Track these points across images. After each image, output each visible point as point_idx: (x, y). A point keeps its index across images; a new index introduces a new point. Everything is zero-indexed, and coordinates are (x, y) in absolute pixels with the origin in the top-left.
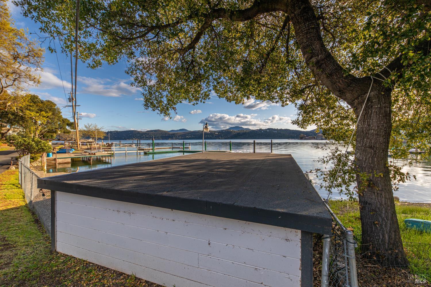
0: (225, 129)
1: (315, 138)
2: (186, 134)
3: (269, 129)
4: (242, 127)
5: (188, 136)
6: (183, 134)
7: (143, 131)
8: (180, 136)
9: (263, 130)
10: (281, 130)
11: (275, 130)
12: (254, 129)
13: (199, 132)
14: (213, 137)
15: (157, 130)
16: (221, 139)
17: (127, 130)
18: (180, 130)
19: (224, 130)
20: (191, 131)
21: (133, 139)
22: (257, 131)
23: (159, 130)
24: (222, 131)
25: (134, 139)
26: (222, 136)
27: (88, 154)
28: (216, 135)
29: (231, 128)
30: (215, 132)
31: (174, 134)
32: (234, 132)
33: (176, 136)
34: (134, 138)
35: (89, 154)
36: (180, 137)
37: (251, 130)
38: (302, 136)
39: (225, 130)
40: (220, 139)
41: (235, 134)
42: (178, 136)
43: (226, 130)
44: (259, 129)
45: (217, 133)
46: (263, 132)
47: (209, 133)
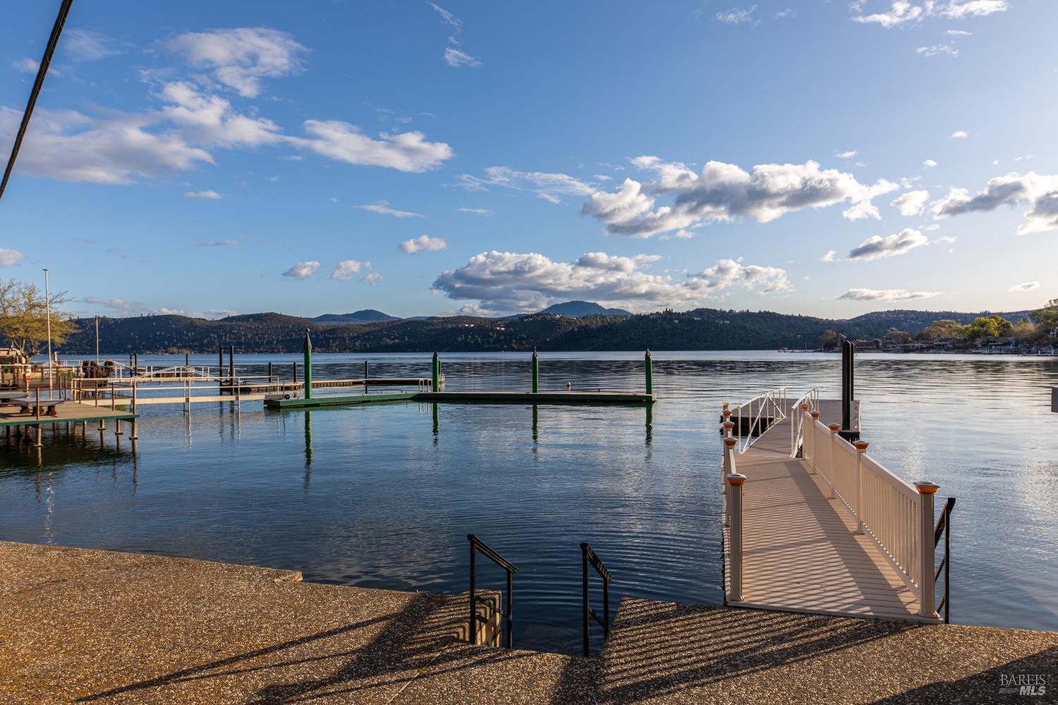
0: (534, 311)
1: (878, 346)
2: (381, 330)
3: (699, 312)
4: (595, 304)
5: (388, 336)
6: (367, 329)
7: (209, 318)
8: (358, 337)
9: (678, 314)
10: (746, 315)
11: (722, 315)
12: (644, 312)
13: (429, 324)
14: (488, 342)
15: (267, 315)
16: (518, 350)
17: (145, 315)
18: (359, 315)
19: (527, 317)
20: (400, 320)
21: (171, 349)
22: (654, 321)
23: (272, 316)
24: (522, 318)
25: (175, 350)
26: (521, 338)
27: (18, 409)
28: (499, 333)
29: (555, 307)
30: (494, 322)
31: (333, 331)
32: (569, 323)
33: (344, 339)
34: (174, 345)
35: (24, 408)
36: (357, 344)
37: (632, 316)
38: (830, 338)
39: (531, 316)
40: (512, 350)
41: (572, 331)
42: (351, 338)
43: (538, 315)
44: (661, 310)
45: (503, 329)
46: (676, 321)
47: (472, 325)
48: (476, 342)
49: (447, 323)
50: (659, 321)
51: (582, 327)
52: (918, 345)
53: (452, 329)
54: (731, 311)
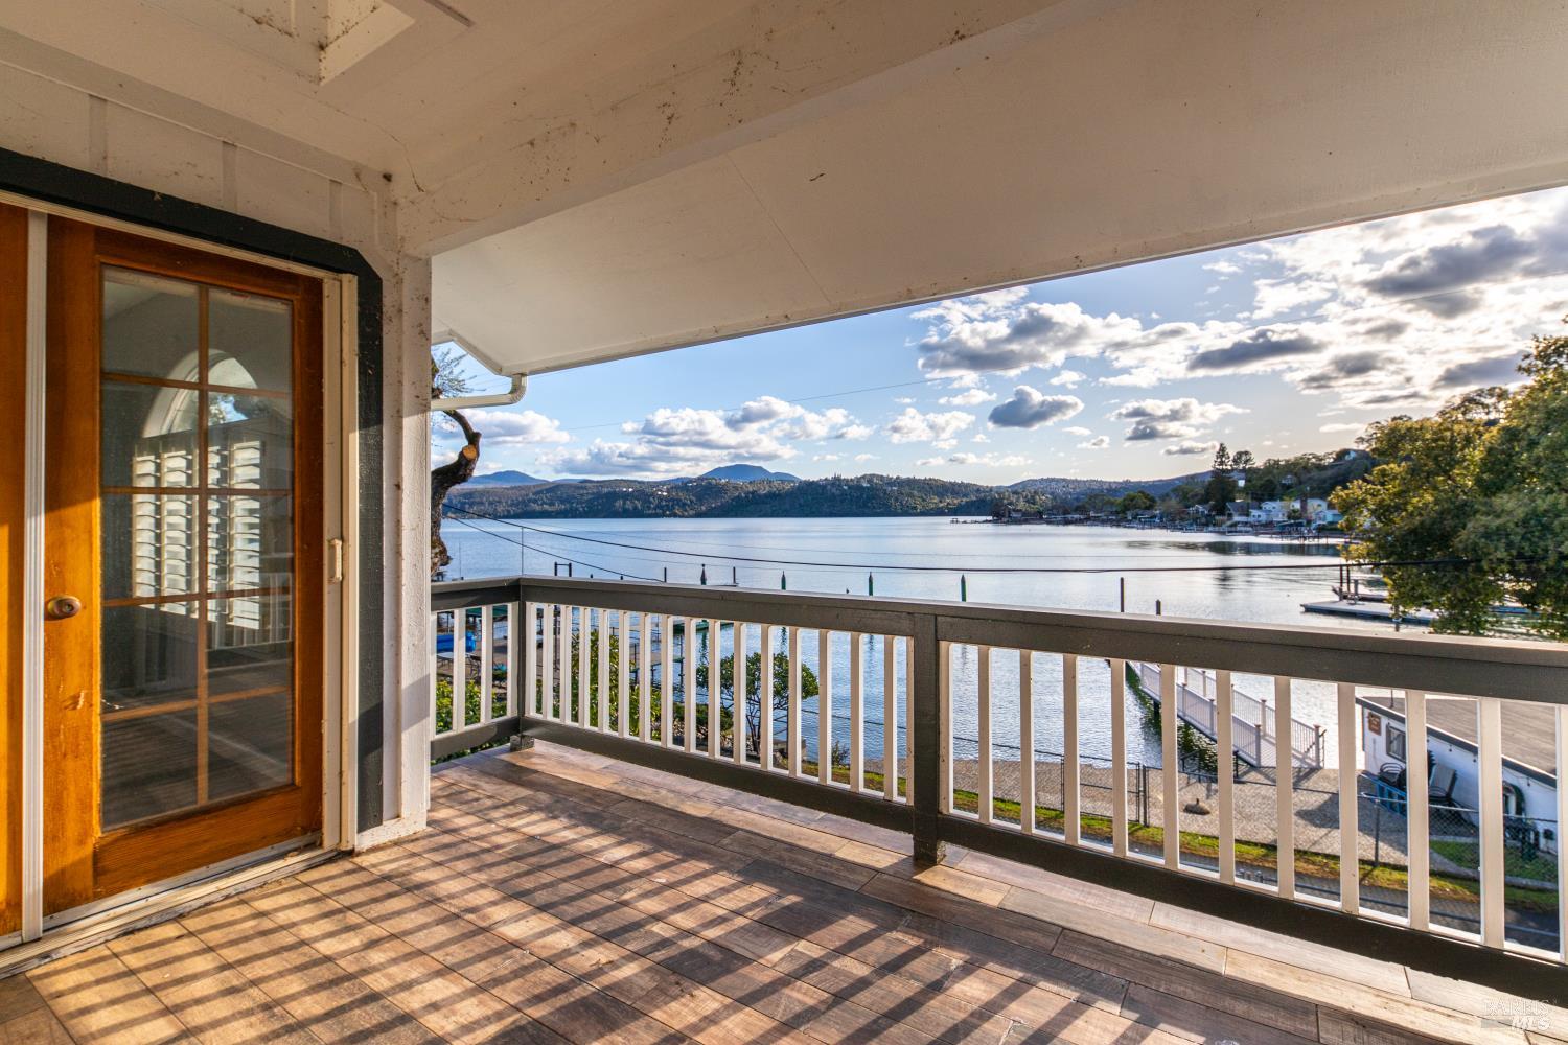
2: (527, 494)
3: (867, 478)
5: (535, 501)
6: (511, 493)
9: (846, 480)
11: (889, 481)
14: (649, 508)
16: (682, 517)
19: (691, 481)
22: (824, 487)
24: (685, 482)
28: (661, 498)
30: (654, 486)
33: (482, 503)
37: (801, 481)
39: (695, 480)
40: (676, 516)
41: (738, 497)
42: (492, 503)
43: (701, 478)
45: (665, 494)
46: (845, 488)
47: (631, 490)
48: (635, 508)
49: (602, 487)
50: (829, 487)
51: (749, 493)
52: (1076, 516)
53: (609, 493)
54: (898, 478)
